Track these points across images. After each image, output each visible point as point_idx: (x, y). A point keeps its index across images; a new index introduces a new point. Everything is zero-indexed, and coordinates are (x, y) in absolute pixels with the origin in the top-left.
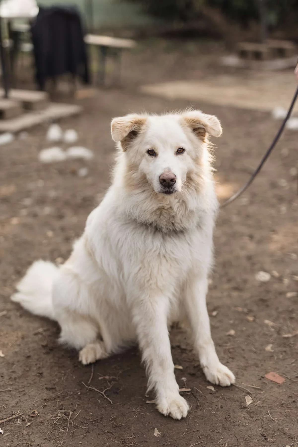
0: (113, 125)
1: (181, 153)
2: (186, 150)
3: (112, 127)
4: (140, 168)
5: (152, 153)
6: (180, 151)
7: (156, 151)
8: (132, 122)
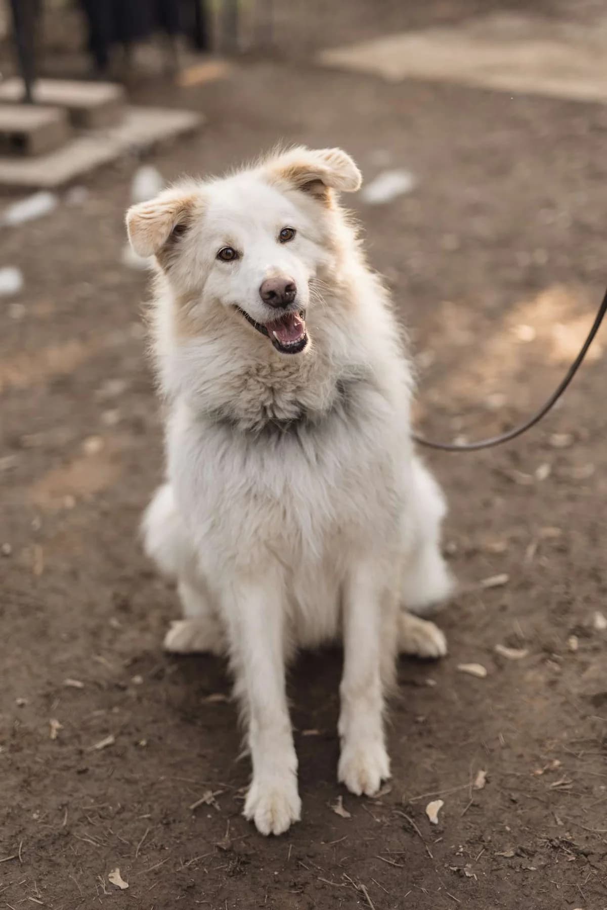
0: (132, 222)
1: (290, 238)
2: (297, 229)
3: (130, 226)
4: (205, 292)
5: (229, 254)
6: (286, 235)
7: (237, 247)
8: (171, 213)
